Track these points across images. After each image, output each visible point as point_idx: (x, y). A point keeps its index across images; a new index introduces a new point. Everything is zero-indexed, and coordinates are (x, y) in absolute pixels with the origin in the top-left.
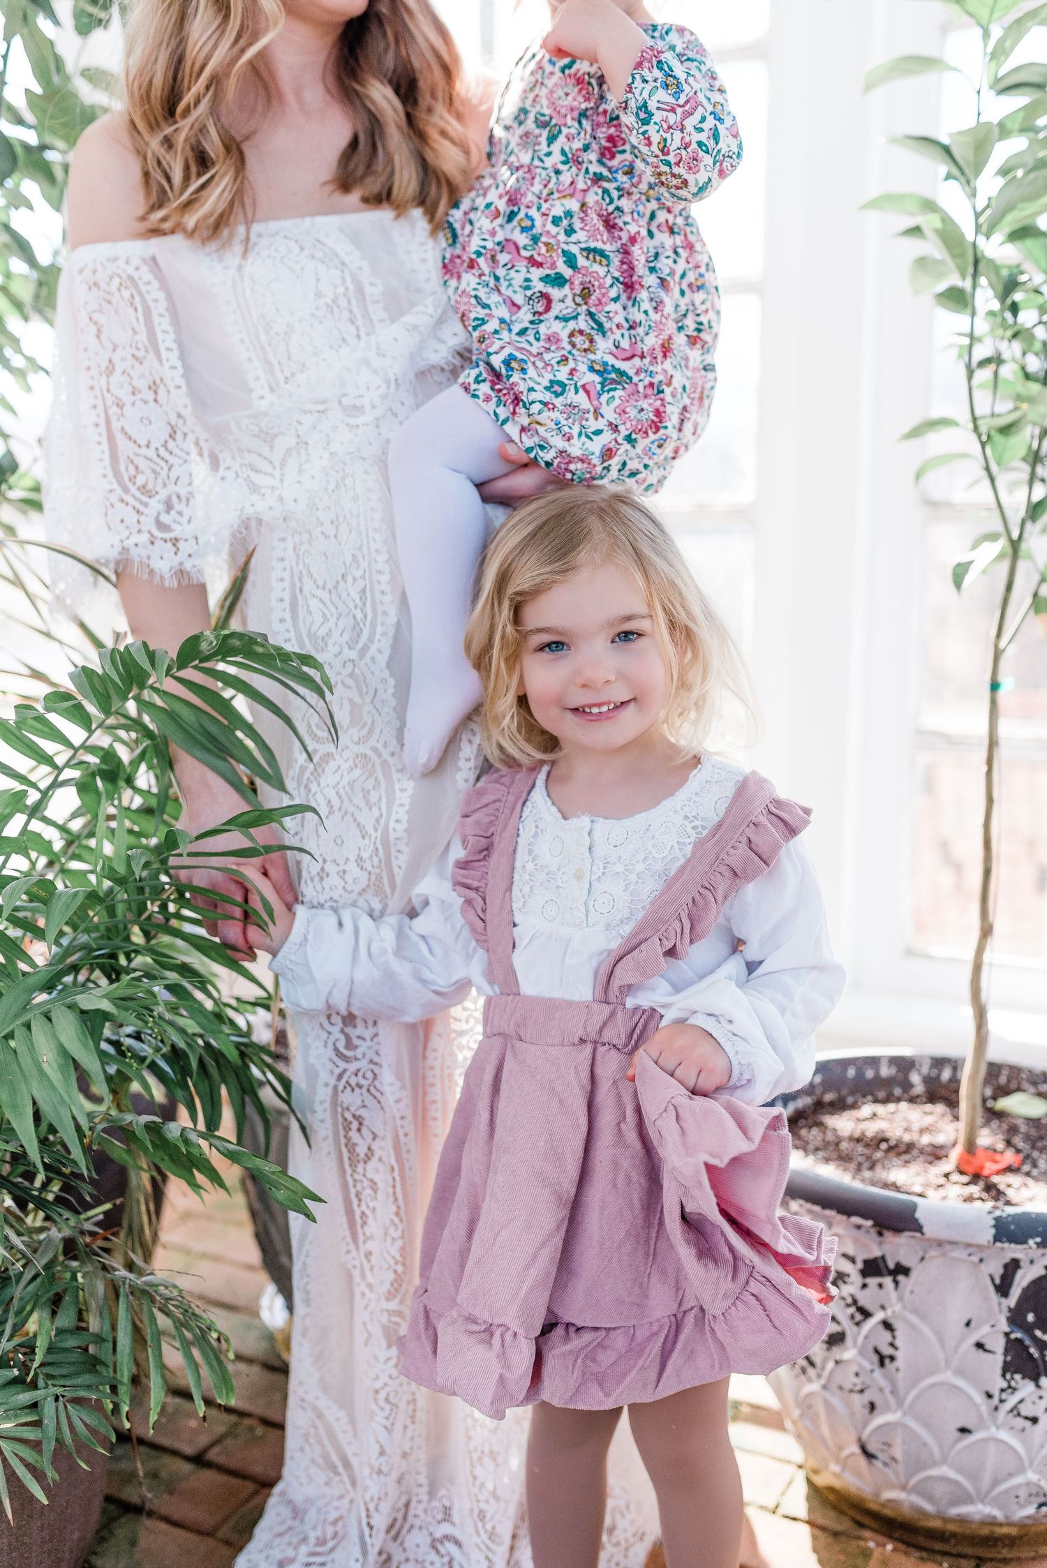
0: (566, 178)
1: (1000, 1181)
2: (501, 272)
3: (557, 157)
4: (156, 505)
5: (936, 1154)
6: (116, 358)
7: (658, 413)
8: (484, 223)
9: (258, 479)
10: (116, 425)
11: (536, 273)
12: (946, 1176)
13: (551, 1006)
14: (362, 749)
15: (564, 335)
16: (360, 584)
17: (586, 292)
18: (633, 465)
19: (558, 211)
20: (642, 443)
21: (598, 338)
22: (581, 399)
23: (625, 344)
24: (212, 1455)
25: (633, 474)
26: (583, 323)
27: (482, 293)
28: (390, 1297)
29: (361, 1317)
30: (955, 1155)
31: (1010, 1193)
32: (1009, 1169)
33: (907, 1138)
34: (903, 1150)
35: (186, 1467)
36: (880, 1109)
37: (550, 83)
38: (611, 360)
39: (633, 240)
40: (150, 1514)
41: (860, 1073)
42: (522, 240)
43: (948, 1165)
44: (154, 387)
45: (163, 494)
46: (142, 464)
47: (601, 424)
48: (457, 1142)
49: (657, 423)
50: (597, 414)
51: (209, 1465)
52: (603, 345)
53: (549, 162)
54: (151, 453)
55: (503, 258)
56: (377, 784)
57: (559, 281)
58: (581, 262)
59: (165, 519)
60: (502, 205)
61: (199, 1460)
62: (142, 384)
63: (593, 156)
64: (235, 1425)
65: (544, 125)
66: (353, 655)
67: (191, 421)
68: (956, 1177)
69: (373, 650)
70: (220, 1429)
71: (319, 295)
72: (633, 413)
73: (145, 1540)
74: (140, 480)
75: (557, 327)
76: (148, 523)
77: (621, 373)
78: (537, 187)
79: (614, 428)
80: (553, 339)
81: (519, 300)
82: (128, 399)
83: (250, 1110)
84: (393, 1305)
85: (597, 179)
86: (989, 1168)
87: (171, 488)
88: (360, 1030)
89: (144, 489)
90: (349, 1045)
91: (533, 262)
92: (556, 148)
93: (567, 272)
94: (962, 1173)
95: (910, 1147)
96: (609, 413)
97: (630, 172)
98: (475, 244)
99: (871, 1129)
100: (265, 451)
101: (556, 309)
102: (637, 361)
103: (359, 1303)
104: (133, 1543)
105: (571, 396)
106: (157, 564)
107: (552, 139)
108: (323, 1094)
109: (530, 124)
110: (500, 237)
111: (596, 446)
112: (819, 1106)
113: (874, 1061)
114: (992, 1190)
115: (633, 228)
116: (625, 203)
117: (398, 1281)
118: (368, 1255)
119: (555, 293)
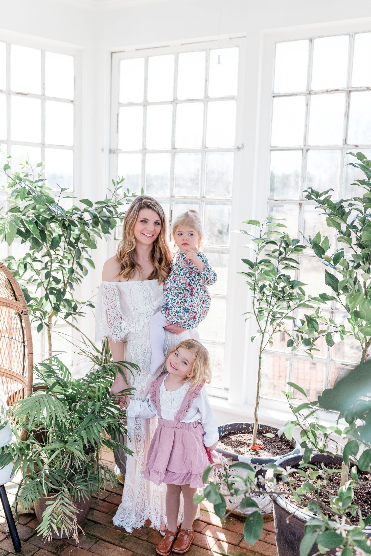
0: (184, 277)
1: (259, 451)
2: (172, 291)
3: (182, 273)
4: (113, 327)
5: (249, 445)
6: (109, 301)
7: (194, 316)
8: (169, 283)
9: (131, 324)
10: (108, 313)
11: (177, 291)
12: (249, 450)
13: (168, 421)
14: (144, 373)
15: (180, 302)
16: (145, 346)
17: (184, 296)
18: (190, 324)
19: (182, 282)
20: (191, 321)
21: (185, 303)
22: (182, 314)
23: (190, 304)
24: (106, 499)
25: (190, 325)
26: (183, 301)
27: (168, 295)
28: (142, 465)
29: (137, 469)
30: (252, 445)
31: (261, 454)
32: (262, 449)
33: (245, 441)
34: (243, 444)
35: (101, 502)
36: (241, 435)
37: (181, 260)
38: (187, 307)
39: (193, 288)
40: (95, 510)
41: (239, 426)
42: (176, 286)
43: (250, 448)
44: (115, 306)
45: (115, 325)
46: (112, 320)
47: (185, 318)
48: (154, 440)
49: (194, 318)
50: (184, 316)
51: (106, 501)
52: (186, 305)
53: (181, 274)
54: (114, 318)
55: (173, 289)
56: (145, 378)
57: (181, 293)
58: (184, 291)
59: (114, 330)
60: (173, 281)
61: (104, 500)
62: (113, 306)
63: (188, 274)
64: (110, 494)
65: (180, 268)
66: (143, 358)
67: (121, 312)
68: (251, 450)
69: (147, 356)
70: (108, 495)
71: (144, 296)
72: (190, 316)
73: (95, 514)
74: (111, 322)
75: (179, 300)
76: (112, 330)
77: (188, 309)
78: (179, 278)
79: (187, 319)
80: (178, 302)
81: (175, 295)
82: (110, 308)
83: (121, 436)
84: (142, 467)
85: (189, 278)
86: (258, 448)
87: (116, 325)
88: (138, 419)
89: (111, 324)
90: (137, 422)
91: (177, 290)
92: (182, 272)
93: (182, 292)
94: (252, 449)
95: (245, 443)
96: (186, 316)
97: (194, 277)
98: (168, 287)
99: (238, 439)
100: (133, 320)
101: (179, 297)
102: (191, 307)
103: (137, 467)
104: (93, 514)
105: (180, 314)
106: (113, 338)
107: (181, 270)
108: (133, 431)
109: (178, 267)
110: (172, 286)
111: (183, 321)
112: (230, 434)
113: (242, 424)
114: (257, 453)
115: (193, 286)
116: (193, 282)
117: (143, 463)
118: (139, 458)
119: (180, 295)
